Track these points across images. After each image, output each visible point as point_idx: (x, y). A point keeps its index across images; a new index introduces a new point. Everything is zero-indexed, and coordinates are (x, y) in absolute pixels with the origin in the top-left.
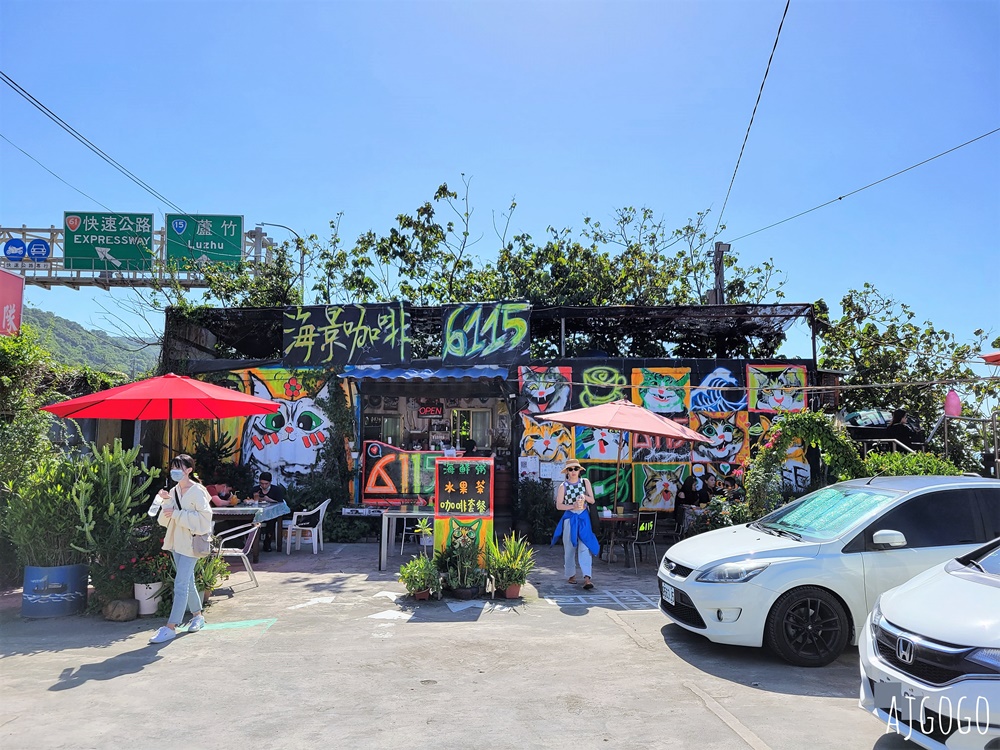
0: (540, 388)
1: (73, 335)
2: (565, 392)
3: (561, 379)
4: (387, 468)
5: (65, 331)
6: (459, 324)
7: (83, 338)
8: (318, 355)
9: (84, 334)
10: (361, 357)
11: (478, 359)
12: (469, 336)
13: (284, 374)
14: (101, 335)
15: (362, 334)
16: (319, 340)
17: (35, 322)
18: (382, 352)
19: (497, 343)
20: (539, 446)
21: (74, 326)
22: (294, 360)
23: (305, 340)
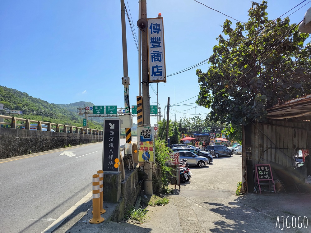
0: (212, 135)
1: (46, 105)
2: (214, 136)
3: (214, 135)
4: (197, 143)
5: (44, 104)
6: (204, 129)
7: (49, 106)
8: (190, 133)
9: (49, 105)
10: (194, 133)
11: (206, 133)
12: (205, 130)
13: (187, 134)
14: (54, 105)
15: (194, 130)
16: (190, 131)
17: (36, 102)
18: (196, 132)
19: (208, 131)
20: (212, 141)
21: (46, 103)
22: (187, 133)
23: (188, 131)
